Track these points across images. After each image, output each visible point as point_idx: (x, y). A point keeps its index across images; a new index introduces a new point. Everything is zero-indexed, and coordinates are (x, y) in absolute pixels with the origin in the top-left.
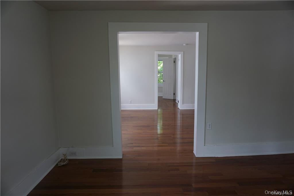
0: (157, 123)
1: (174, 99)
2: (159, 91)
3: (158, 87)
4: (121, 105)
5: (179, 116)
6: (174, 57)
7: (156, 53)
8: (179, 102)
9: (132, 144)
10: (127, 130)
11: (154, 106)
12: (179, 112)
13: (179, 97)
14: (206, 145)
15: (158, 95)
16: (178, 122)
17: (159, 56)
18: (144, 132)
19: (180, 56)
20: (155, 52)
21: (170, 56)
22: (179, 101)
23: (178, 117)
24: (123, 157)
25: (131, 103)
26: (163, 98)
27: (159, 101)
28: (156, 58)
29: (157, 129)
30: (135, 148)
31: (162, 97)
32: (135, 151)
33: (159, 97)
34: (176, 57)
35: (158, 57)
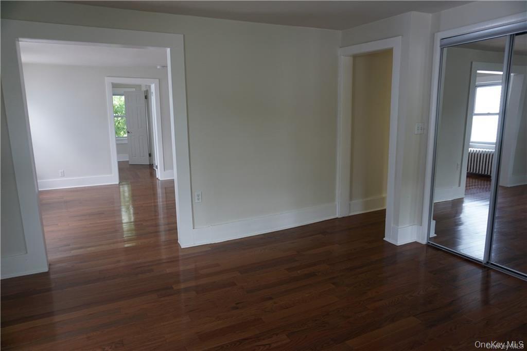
0: (121, 206)
1: (150, 165)
2: (119, 152)
3: (117, 144)
4: (38, 181)
5: (159, 191)
6: (145, 90)
7: (108, 81)
8: (157, 168)
9: (69, 245)
10: (57, 225)
11: (111, 178)
12: (160, 184)
13: (158, 161)
14: (195, 227)
15: (118, 159)
16: (158, 200)
17: (115, 86)
18: (90, 224)
19: (153, 87)
20: (106, 78)
21: (138, 87)
22: (157, 166)
23: (158, 193)
24: (49, 269)
25: (63, 176)
26: (130, 163)
27: (121, 170)
28: (108, 89)
29: (120, 216)
30: (73, 252)
31: (128, 161)
32: (73, 256)
33: (119, 163)
34: (148, 88)
35: (113, 87)
